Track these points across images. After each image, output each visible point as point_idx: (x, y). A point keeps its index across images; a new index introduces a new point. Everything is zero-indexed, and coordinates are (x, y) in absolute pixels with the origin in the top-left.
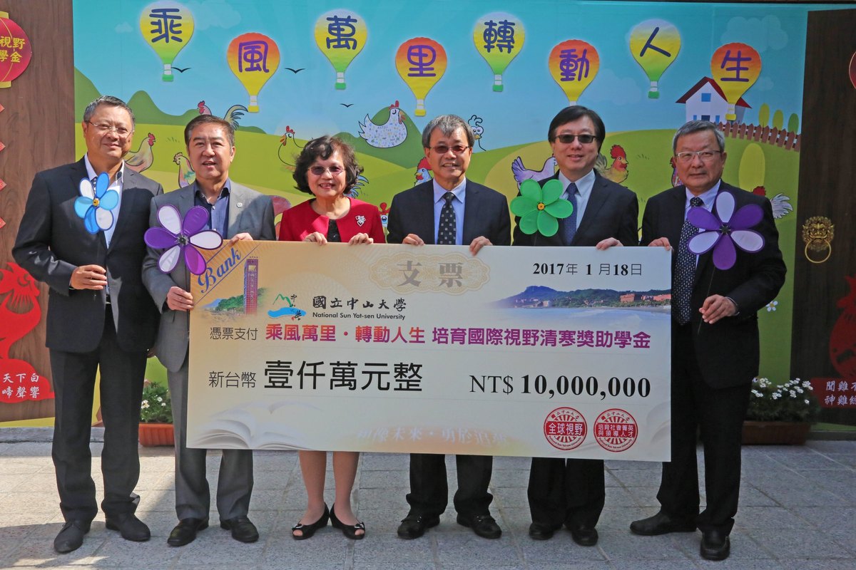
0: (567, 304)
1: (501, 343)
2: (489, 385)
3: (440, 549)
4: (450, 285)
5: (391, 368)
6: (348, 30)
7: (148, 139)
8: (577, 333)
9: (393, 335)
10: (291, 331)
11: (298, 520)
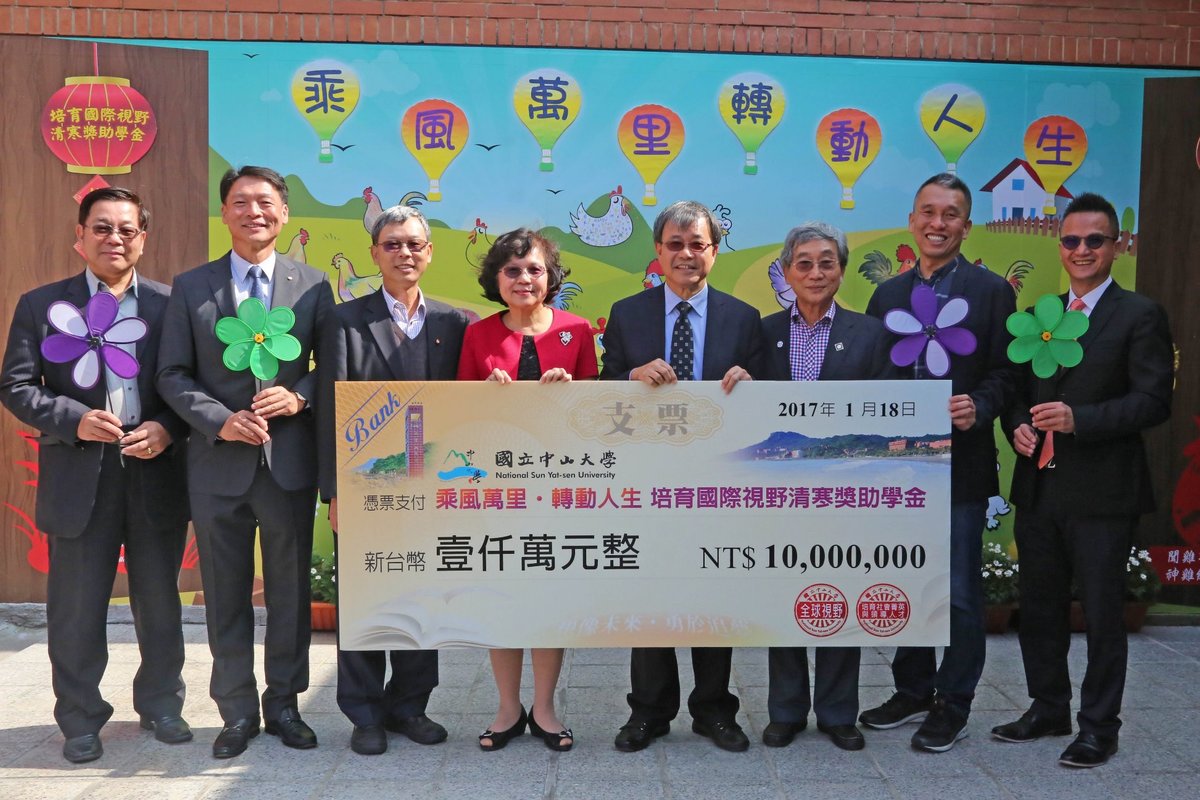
0: (821, 455)
1: (739, 506)
2: (724, 558)
3: (670, 764)
4: (672, 432)
5: (598, 541)
6: (556, 95)
7: (299, 237)
8: (834, 492)
9: (600, 498)
10: (469, 497)
11: (487, 727)
